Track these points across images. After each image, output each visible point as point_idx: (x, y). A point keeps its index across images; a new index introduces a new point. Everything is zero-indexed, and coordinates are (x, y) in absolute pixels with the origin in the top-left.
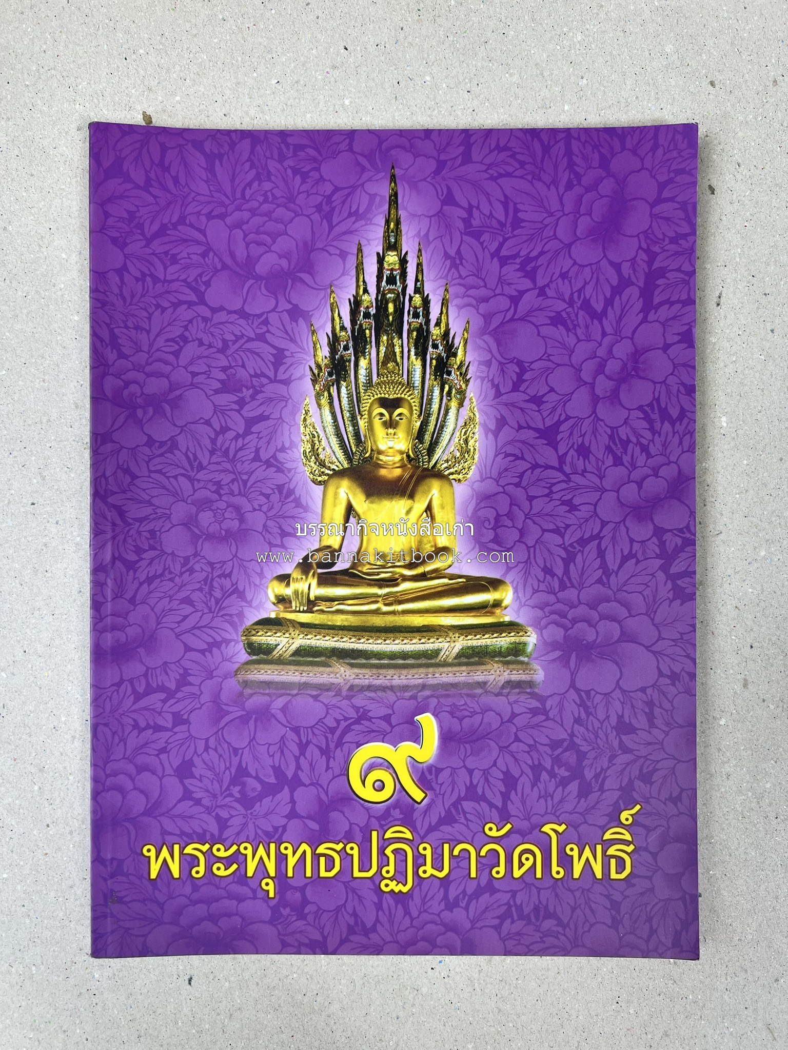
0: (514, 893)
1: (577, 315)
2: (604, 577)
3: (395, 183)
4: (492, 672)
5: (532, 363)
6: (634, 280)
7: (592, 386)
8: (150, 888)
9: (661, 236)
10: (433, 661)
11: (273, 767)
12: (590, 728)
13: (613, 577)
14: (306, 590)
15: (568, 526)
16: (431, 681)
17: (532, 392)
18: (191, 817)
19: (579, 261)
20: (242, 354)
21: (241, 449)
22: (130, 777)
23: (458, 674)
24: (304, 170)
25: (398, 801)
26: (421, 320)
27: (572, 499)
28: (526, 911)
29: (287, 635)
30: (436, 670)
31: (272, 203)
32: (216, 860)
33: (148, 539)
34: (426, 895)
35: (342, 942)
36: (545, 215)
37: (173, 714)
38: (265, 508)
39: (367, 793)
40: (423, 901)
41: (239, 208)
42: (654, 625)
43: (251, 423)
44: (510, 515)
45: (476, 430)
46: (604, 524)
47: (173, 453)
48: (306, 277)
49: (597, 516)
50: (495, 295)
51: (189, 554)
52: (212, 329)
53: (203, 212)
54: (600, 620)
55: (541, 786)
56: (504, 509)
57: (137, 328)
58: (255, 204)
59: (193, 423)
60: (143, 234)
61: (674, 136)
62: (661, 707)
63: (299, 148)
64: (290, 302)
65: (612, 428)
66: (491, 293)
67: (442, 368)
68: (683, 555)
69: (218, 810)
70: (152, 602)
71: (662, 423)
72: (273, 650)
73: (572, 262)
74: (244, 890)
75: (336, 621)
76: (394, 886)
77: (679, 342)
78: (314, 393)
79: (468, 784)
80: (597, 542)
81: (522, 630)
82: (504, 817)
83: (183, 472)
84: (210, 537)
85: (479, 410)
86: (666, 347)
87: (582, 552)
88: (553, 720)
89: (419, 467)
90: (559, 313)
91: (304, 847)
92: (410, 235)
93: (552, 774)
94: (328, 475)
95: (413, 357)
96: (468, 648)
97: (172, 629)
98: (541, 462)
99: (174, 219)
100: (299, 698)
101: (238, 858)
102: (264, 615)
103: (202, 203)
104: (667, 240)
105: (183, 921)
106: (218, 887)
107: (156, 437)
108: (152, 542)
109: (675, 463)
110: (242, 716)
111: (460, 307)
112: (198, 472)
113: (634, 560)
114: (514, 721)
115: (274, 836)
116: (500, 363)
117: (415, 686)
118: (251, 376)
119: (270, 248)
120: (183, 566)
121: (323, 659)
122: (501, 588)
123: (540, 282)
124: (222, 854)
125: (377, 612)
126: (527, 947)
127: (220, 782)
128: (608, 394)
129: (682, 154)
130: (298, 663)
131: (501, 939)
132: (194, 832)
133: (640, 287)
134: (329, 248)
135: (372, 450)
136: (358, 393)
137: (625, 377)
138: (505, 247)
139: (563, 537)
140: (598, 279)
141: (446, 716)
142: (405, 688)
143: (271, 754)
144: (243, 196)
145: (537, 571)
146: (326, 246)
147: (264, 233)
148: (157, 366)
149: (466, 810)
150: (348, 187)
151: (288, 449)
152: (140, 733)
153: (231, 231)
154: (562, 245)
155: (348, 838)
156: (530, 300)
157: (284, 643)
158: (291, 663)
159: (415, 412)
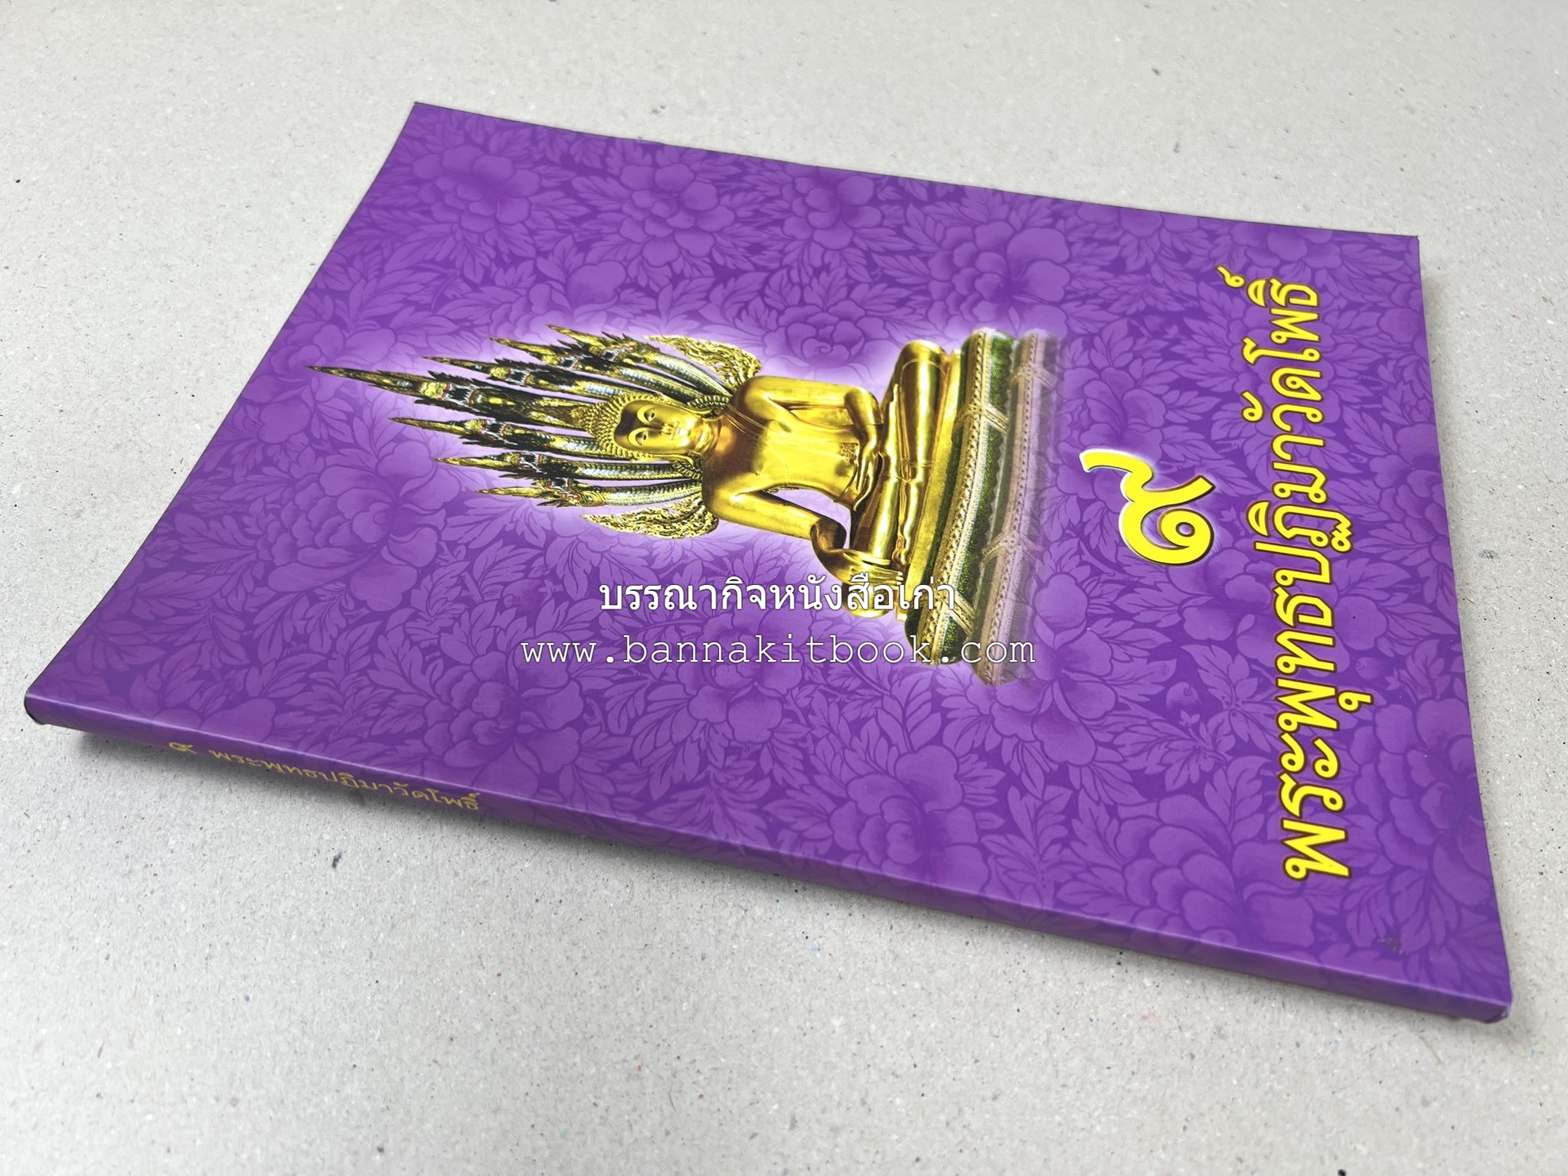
0: (1342, 403)
1: (586, 230)
2: (921, 256)
4: (1029, 378)
5: (627, 276)
6: (565, 179)
7: (677, 230)
8: (1365, 881)
10: (1005, 438)
11: (1150, 660)
12: (1115, 297)
13: (922, 248)
14: (872, 568)
15: (847, 276)
16: (1034, 444)
17: (664, 281)
18: (1234, 793)
19: (522, 218)
20: (485, 583)
22: (1157, 870)
23: (1028, 414)
24: (259, 461)
25: (1209, 511)
26: (526, 373)
27: (813, 267)
28: (1368, 393)
29: (937, 604)
30: (1018, 436)
31: (284, 505)
32: (1308, 770)
33: (738, 760)
34: (1353, 499)
36: (450, 237)
37: (1048, 782)
39: (1197, 545)
40: (1362, 503)
41: (269, 547)
44: (818, 326)
46: (852, 245)
47: (608, 699)
48: (408, 487)
49: (841, 249)
50: (528, 296)
51: (779, 709)
52: (432, 613)
53: (250, 588)
54: (975, 267)
55: (1190, 354)
57: (384, 705)
58: (274, 526)
60: (240, 668)
63: (226, 461)
64: (436, 511)
65: (736, 222)
66: (523, 299)
67: (600, 362)
68: (907, 188)
69: (1222, 750)
70: (846, 775)
72: (957, 627)
73: (519, 224)
75: (927, 539)
76: (1341, 535)
77: (653, 154)
78: (580, 507)
79: (1187, 429)
80: (873, 255)
81: (976, 340)
82: (1234, 397)
83: (644, 689)
85: (669, 333)
86: (655, 165)
87: (883, 269)
88: (1101, 329)
89: (726, 408)
90: (576, 244)
91: (1283, 639)
92: (408, 365)
93: (1175, 342)
96: (992, 397)
97: (900, 756)
98: (758, 287)
99: (241, 626)
100: (1040, 606)
101: (1306, 736)
102: (900, 628)
103: (236, 588)
105: (1423, 839)
106: (1358, 774)
107: (573, 716)
108: (745, 755)
109: (795, 179)
110: (1061, 688)
111: (527, 330)
112: (649, 672)
113: (905, 228)
114: (1100, 367)
115: (1267, 678)
116: (617, 304)
117: (1038, 464)
118: (524, 578)
119: (346, 520)
120: (796, 720)
121: (982, 565)
122: (914, 350)
124: (1299, 758)
125: (922, 489)
127: (1171, 738)
128: (693, 218)
130: (985, 598)
132: (1261, 792)
133: (576, 176)
134: (383, 452)
135: (686, 455)
136: (599, 456)
137: (678, 202)
138: (470, 277)
139: (861, 283)
140: (550, 207)
141: (1085, 437)
142: (1040, 475)
143: (1128, 658)
144: (255, 537)
145: (900, 313)
146: (377, 456)
147: (322, 522)
148: (457, 693)
149: (1224, 435)
150: (312, 417)
151: (651, 553)
152: (1078, 839)
153: (297, 561)
154: (495, 230)
155: (1267, 580)
156: (547, 265)
157: (950, 611)
158: (983, 607)
159: (648, 399)
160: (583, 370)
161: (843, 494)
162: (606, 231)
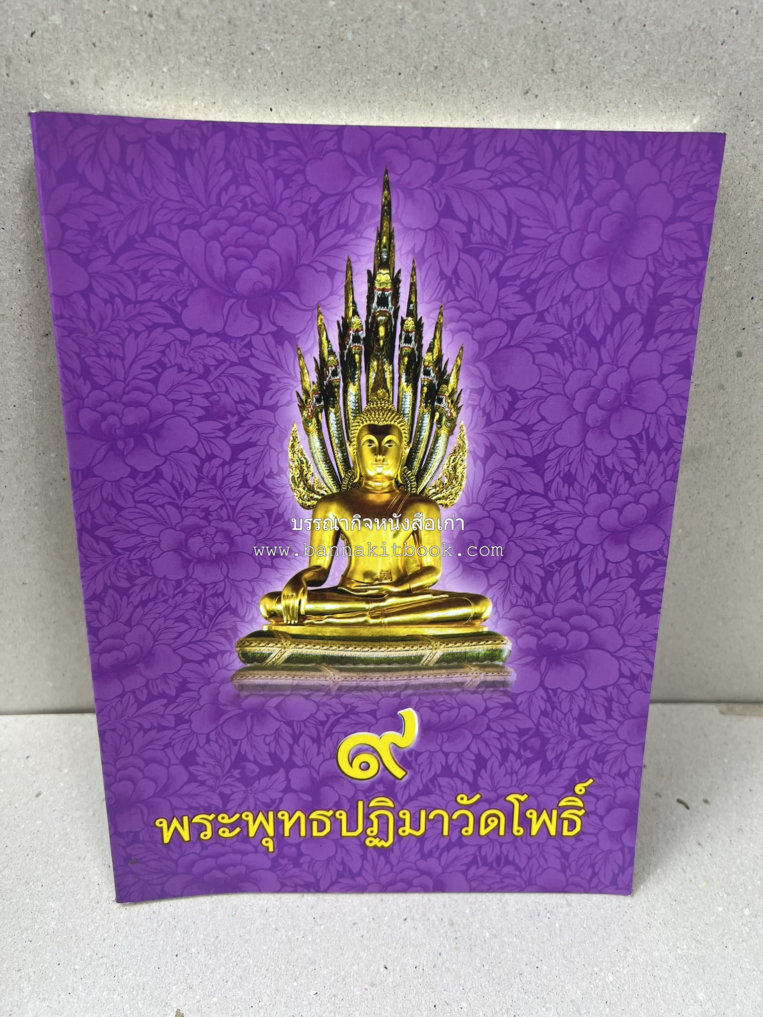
0: (480, 847)
1: (574, 343)
2: (578, 594)
3: (389, 190)
4: (470, 674)
5: (525, 391)
6: (637, 306)
7: (584, 415)
8: (164, 850)
9: (670, 259)
10: (416, 665)
11: (270, 754)
12: (555, 718)
13: (586, 594)
14: (297, 606)
15: (548, 548)
16: (414, 682)
17: (523, 420)
18: (197, 795)
19: (582, 285)
20: (225, 379)
21: (228, 476)
22: (139, 769)
23: (438, 676)
24: (287, 172)
25: (381, 778)
26: (413, 345)
27: (554, 523)
28: (489, 860)
29: (279, 645)
30: (419, 673)
31: (251, 210)
32: (221, 825)
33: (139, 566)
34: (404, 849)
35: (332, 884)
36: (551, 232)
37: (176, 716)
38: (254, 532)
39: (355, 772)
40: (402, 853)
41: (214, 217)
42: (620, 634)
43: (237, 450)
44: (494, 538)
45: (465, 458)
46: (582, 546)
47: (158, 483)
48: (290, 296)
49: (577, 539)
50: (492, 320)
51: (181, 577)
52: (191, 354)
53: (175, 220)
54: (571, 630)
55: (508, 765)
56: (488, 533)
57: (110, 355)
58: (232, 212)
59: (177, 452)
60: (108, 250)
61: (698, 146)
62: (619, 702)
63: (281, 145)
64: (274, 324)
65: (599, 457)
66: (487, 318)
68: (653, 575)
69: (221, 789)
70: (147, 622)
71: (649, 453)
72: (266, 658)
73: (575, 285)
74: (248, 847)
75: (326, 632)
76: (377, 842)
77: (675, 373)
78: (302, 420)
79: (444, 764)
80: (574, 562)
81: (499, 639)
82: (474, 789)
83: (170, 500)
84: (200, 561)
85: (469, 438)
86: (662, 378)
87: (560, 571)
88: (523, 713)
89: (407, 492)
90: (556, 340)
91: (299, 814)
92: (404, 251)
93: (518, 756)
94: (317, 499)
95: (404, 384)
96: (449, 654)
97: (169, 645)
98: (526, 489)
99: (142, 231)
100: (292, 698)
101: (241, 824)
102: (256, 628)
103: (173, 210)
104: (676, 264)
105: (195, 870)
106: (224, 845)
107: (139, 468)
108: (143, 568)
109: (657, 491)
110: (239, 714)
111: (454, 333)
112: (185, 499)
113: (607, 579)
114: (488, 714)
115: (272, 806)
116: (493, 391)
117: (398, 686)
118: (236, 402)
119: (251, 263)
120: (176, 588)
121: (314, 665)
122: (482, 603)
123: (540, 307)
124: (227, 821)
125: (364, 624)
126: (489, 885)
127: (222, 767)
128: (599, 424)
129: (704, 168)
130: (290, 669)
131: (467, 880)
132: (201, 806)
133: (642, 314)
134: (316, 265)
135: (361, 476)
136: (347, 420)
137: (617, 407)
138: (505, 267)
139: (543, 558)
140: (600, 303)
141: (426, 711)
142: (390, 688)
143: (267, 743)
144: (219, 202)
145: (516, 588)
146: (312, 262)
147: (244, 246)
148: (135, 395)
149: (441, 784)
150: (337, 195)
151: (276, 475)
152: (145, 734)
153: (207, 243)
154: (566, 267)
155: (338, 806)
156: (527, 326)
157: (276, 652)
158: (284, 669)
159: (404, 439)
160: (423, 386)
161: (350, 579)
162: (575, 360)
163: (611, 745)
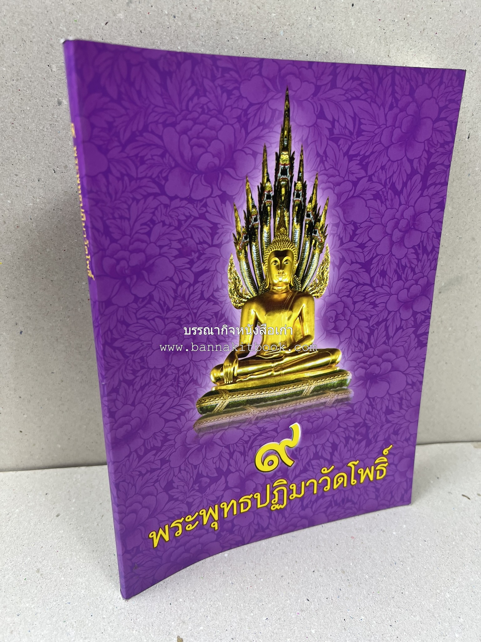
0: (333, 496)
1: (387, 193)
2: (386, 340)
3: (288, 101)
4: (329, 396)
5: (361, 223)
6: (419, 170)
7: (391, 235)
8: (154, 552)
9: (436, 143)
10: (300, 396)
11: (216, 469)
12: (373, 414)
13: (391, 340)
14: (232, 371)
15: (372, 316)
16: (299, 406)
17: (360, 241)
18: (173, 508)
19: (392, 159)
20: (190, 229)
21: (192, 293)
23: (312, 401)
24: (229, 88)
25: (280, 468)
26: (301, 199)
27: (375, 301)
29: (222, 398)
30: (301, 400)
31: (207, 114)
32: (187, 523)
34: (293, 507)
36: (376, 127)
37: (161, 459)
39: (265, 468)
40: (291, 509)
41: (184, 118)
42: (407, 361)
43: (197, 275)
44: (343, 314)
45: (328, 266)
46: (389, 312)
47: (151, 304)
48: (230, 171)
49: (387, 309)
50: (345, 181)
51: (164, 366)
52: (171, 213)
53: (161, 121)
54: (383, 362)
55: (349, 446)
56: (340, 311)
57: (121, 217)
58: (195, 115)
59: (162, 281)
60: (119, 141)
61: (452, 77)
62: (406, 399)
63: (226, 70)
64: (220, 190)
65: (398, 260)
66: (340, 180)
68: (424, 324)
69: (188, 499)
70: (144, 401)
71: (423, 255)
72: (214, 408)
73: (388, 159)
75: (249, 385)
76: (278, 507)
77: (437, 208)
78: (235, 251)
79: (315, 452)
80: (385, 322)
81: (345, 373)
82: (331, 463)
83: (158, 315)
85: (331, 254)
86: (430, 211)
87: (377, 329)
88: (357, 414)
89: (296, 291)
90: (378, 192)
91: (233, 501)
92: (297, 139)
93: (354, 439)
94: (244, 302)
95: (295, 223)
96: (318, 386)
97: (157, 413)
98: (361, 282)
99: (140, 128)
100: (229, 430)
101: (199, 519)
102: (209, 390)
103: (159, 114)
104: (439, 144)
106: (189, 536)
107: (140, 295)
108: (142, 364)
109: (426, 276)
110: (198, 448)
111: (324, 189)
112: (167, 313)
113: (401, 330)
114: (338, 418)
115: (217, 501)
116: (344, 225)
117: (290, 411)
118: (197, 244)
119: (207, 149)
120: (161, 373)
121: (242, 406)
122: (336, 353)
124: (190, 519)
125: (271, 376)
126: (338, 516)
127: (188, 485)
128: (399, 240)
129: (454, 89)
130: (228, 412)
131: (326, 516)
132: (176, 515)
133: (421, 175)
134: (246, 150)
135: (270, 284)
136: (262, 249)
137: (408, 230)
138: (352, 149)
139: (369, 322)
140: (400, 169)
141: (305, 422)
142: (285, 413)
143: (214, 462)
144: (187, 108)
145: (355, 342)
146: (243, 148)
147: (203, 138)
149: (313, 464)
151: (221, 289)
153: (180, 136)
154: (383, 148)
155: (255, 491)
156: (363, 184)
157: (220, 403)
158: (224, 413)
159: (295, 258)
160: (306, 224)
162: (388, 203)
163: (402, 424)
